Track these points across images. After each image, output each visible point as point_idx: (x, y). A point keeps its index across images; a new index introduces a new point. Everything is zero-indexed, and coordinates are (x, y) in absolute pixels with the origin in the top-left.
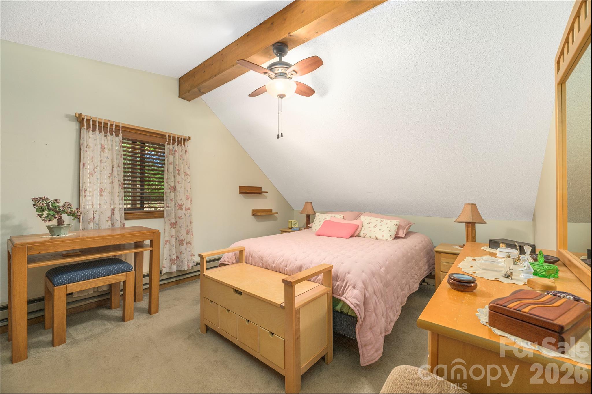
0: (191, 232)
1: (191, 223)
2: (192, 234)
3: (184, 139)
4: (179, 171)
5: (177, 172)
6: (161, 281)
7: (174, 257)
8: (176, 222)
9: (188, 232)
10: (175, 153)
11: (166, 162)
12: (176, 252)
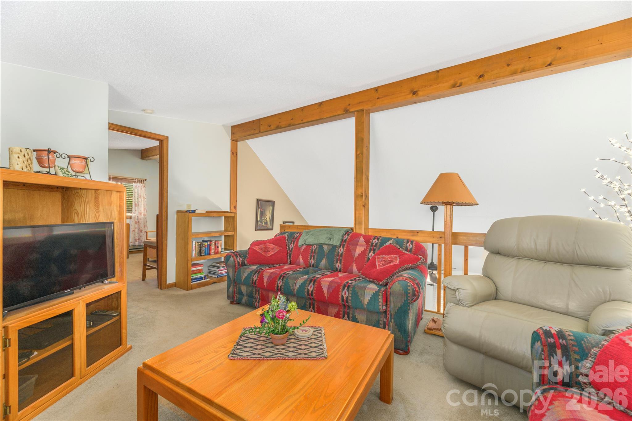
0: (147, 226)
1: (147, 222)
2: (147, 228)
3: (143, 181)
4: (140, 196)
5: (139, 197)
6: (130, 249)
7: (137, 238)
8: (139, 221)
9: (145, 227)
10: (138, 188)
11: (134, 192)
12: (138, 236)
